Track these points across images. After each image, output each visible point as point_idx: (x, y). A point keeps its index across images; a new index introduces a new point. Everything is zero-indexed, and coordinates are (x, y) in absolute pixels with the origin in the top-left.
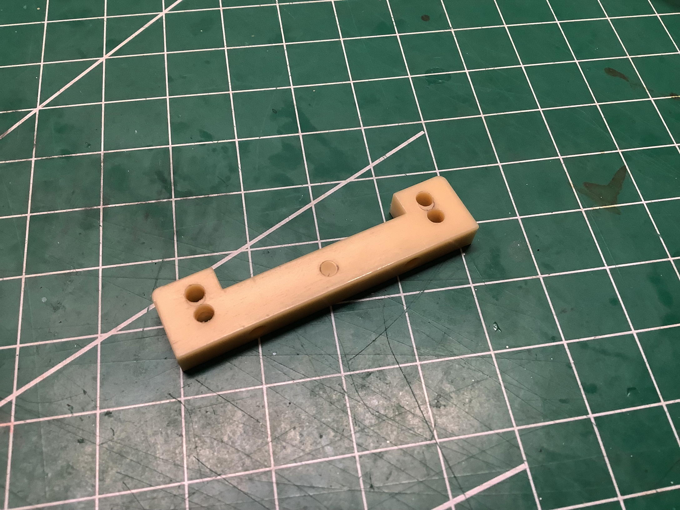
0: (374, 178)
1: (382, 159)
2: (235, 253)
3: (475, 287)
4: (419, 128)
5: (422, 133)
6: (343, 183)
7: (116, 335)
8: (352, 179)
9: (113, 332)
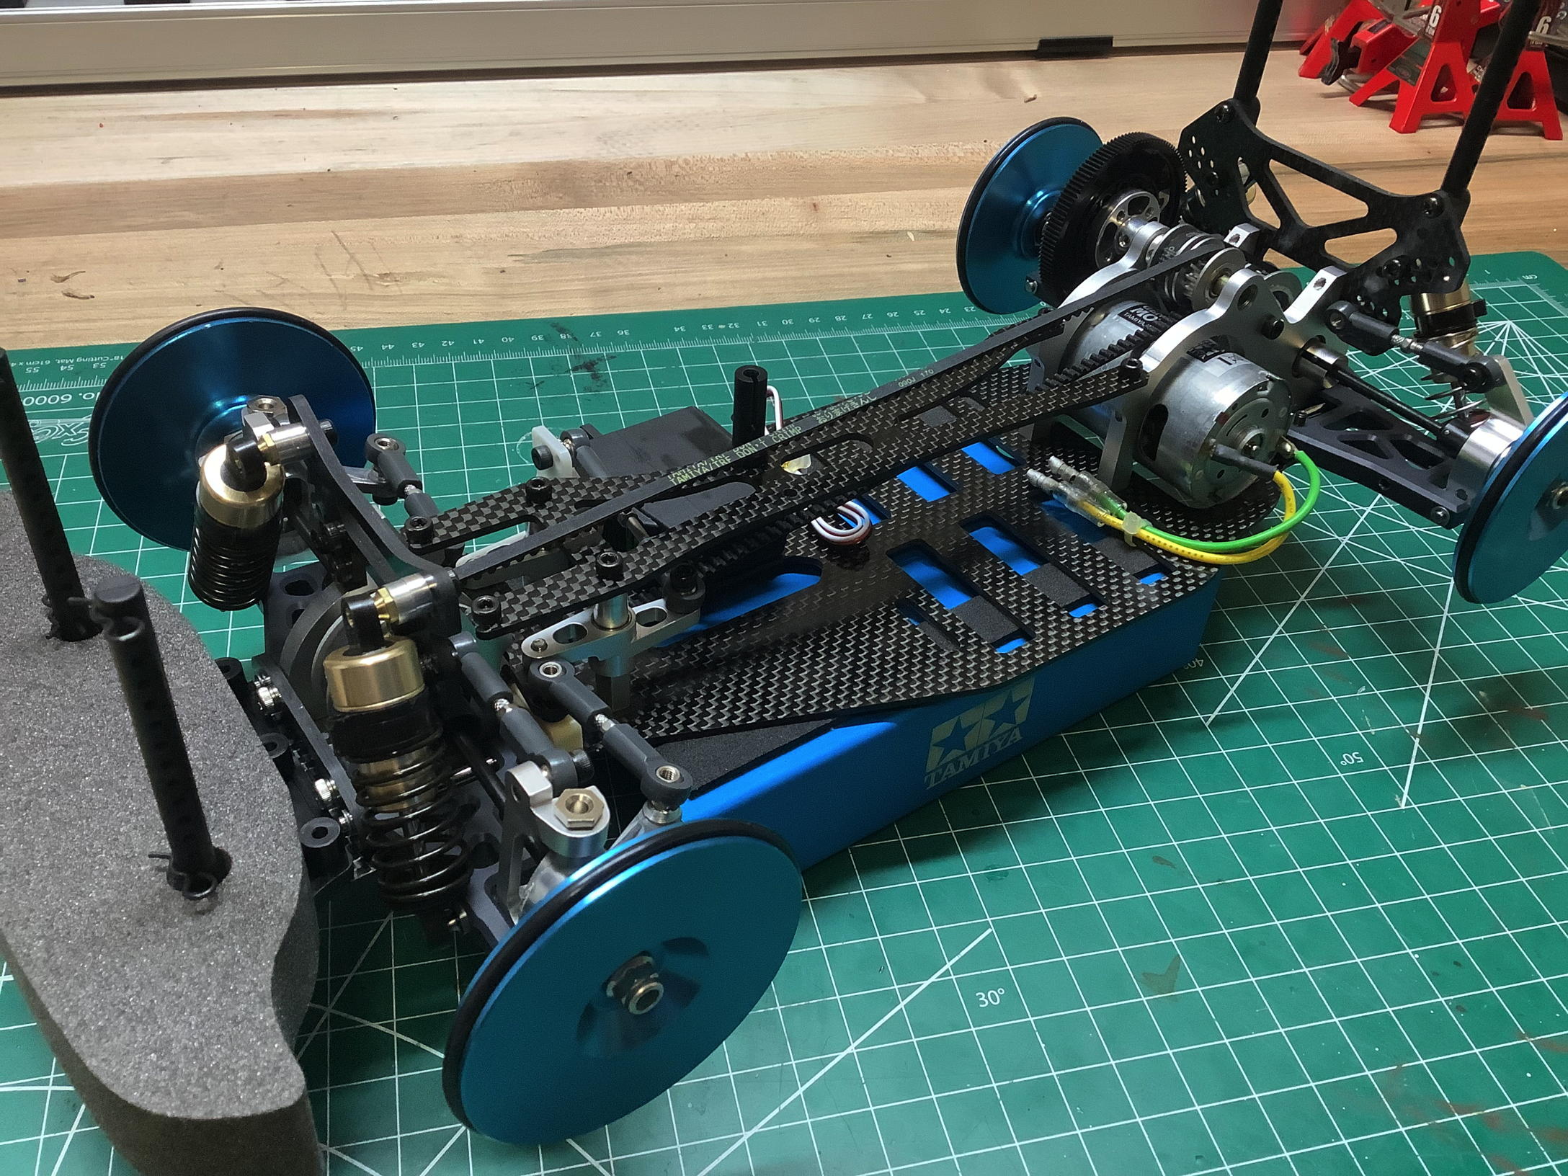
0: (953, 977)
1: (957, 958)
2: (842, 1055)
3: (1057, 1075)
4: (987, 926)
5: (989, 931)
6: (926, 983)
7: (759, 1133)
8: (933, 979)
9: (755, 1130)
